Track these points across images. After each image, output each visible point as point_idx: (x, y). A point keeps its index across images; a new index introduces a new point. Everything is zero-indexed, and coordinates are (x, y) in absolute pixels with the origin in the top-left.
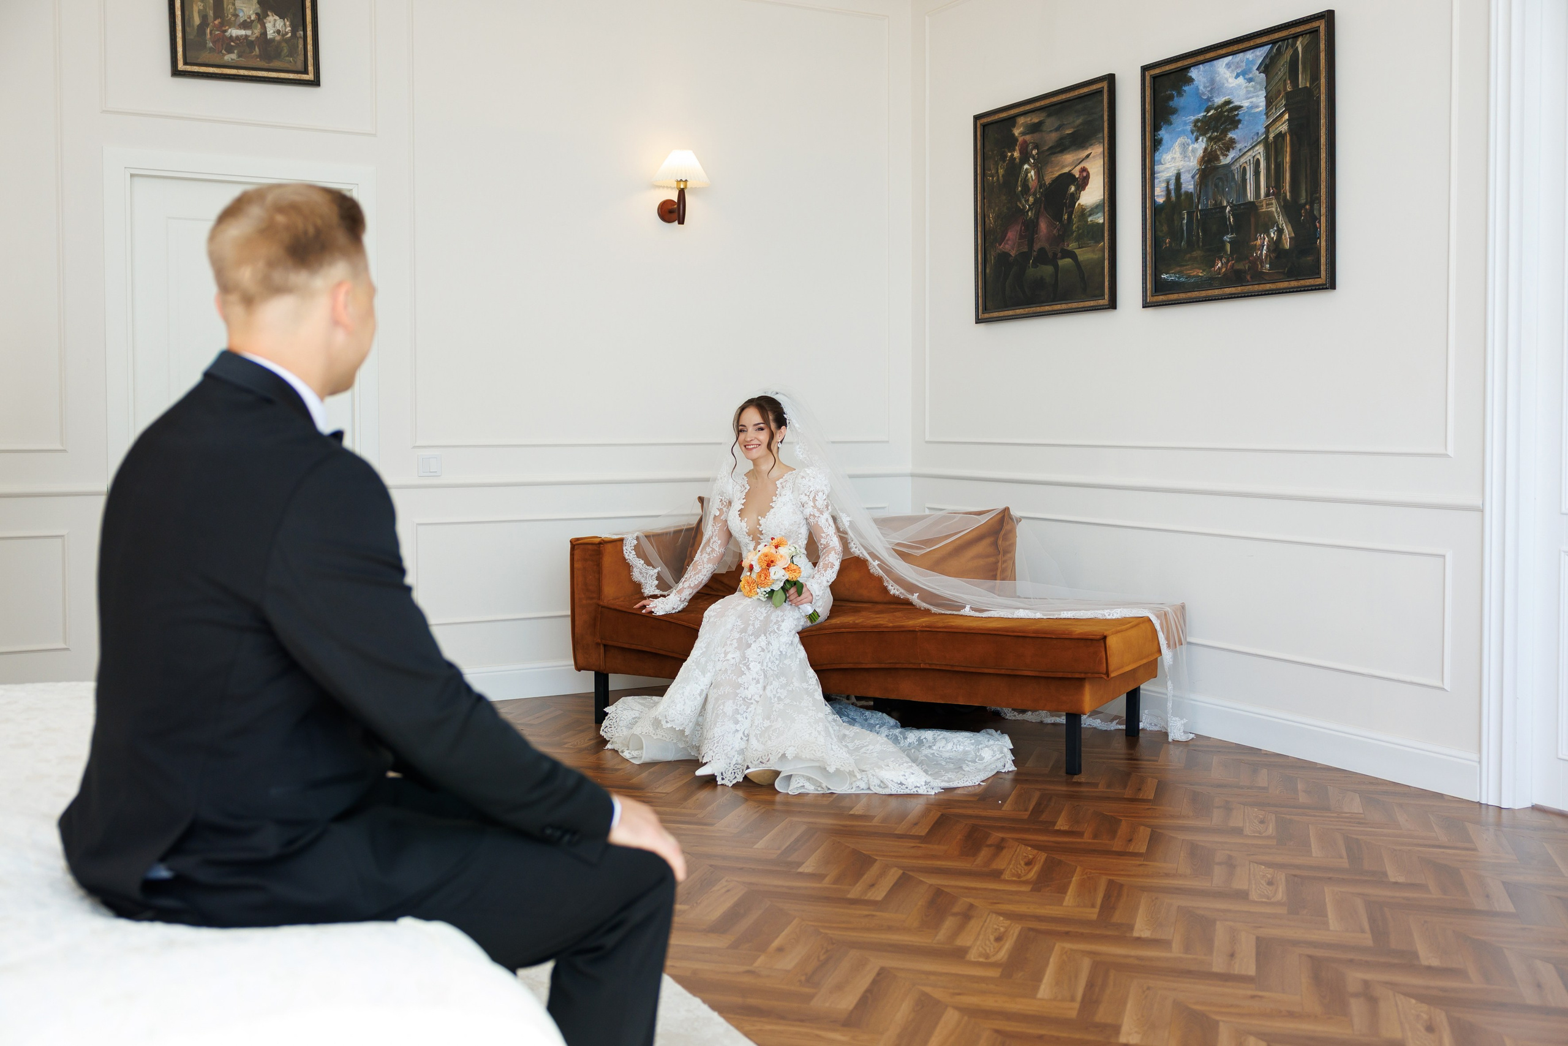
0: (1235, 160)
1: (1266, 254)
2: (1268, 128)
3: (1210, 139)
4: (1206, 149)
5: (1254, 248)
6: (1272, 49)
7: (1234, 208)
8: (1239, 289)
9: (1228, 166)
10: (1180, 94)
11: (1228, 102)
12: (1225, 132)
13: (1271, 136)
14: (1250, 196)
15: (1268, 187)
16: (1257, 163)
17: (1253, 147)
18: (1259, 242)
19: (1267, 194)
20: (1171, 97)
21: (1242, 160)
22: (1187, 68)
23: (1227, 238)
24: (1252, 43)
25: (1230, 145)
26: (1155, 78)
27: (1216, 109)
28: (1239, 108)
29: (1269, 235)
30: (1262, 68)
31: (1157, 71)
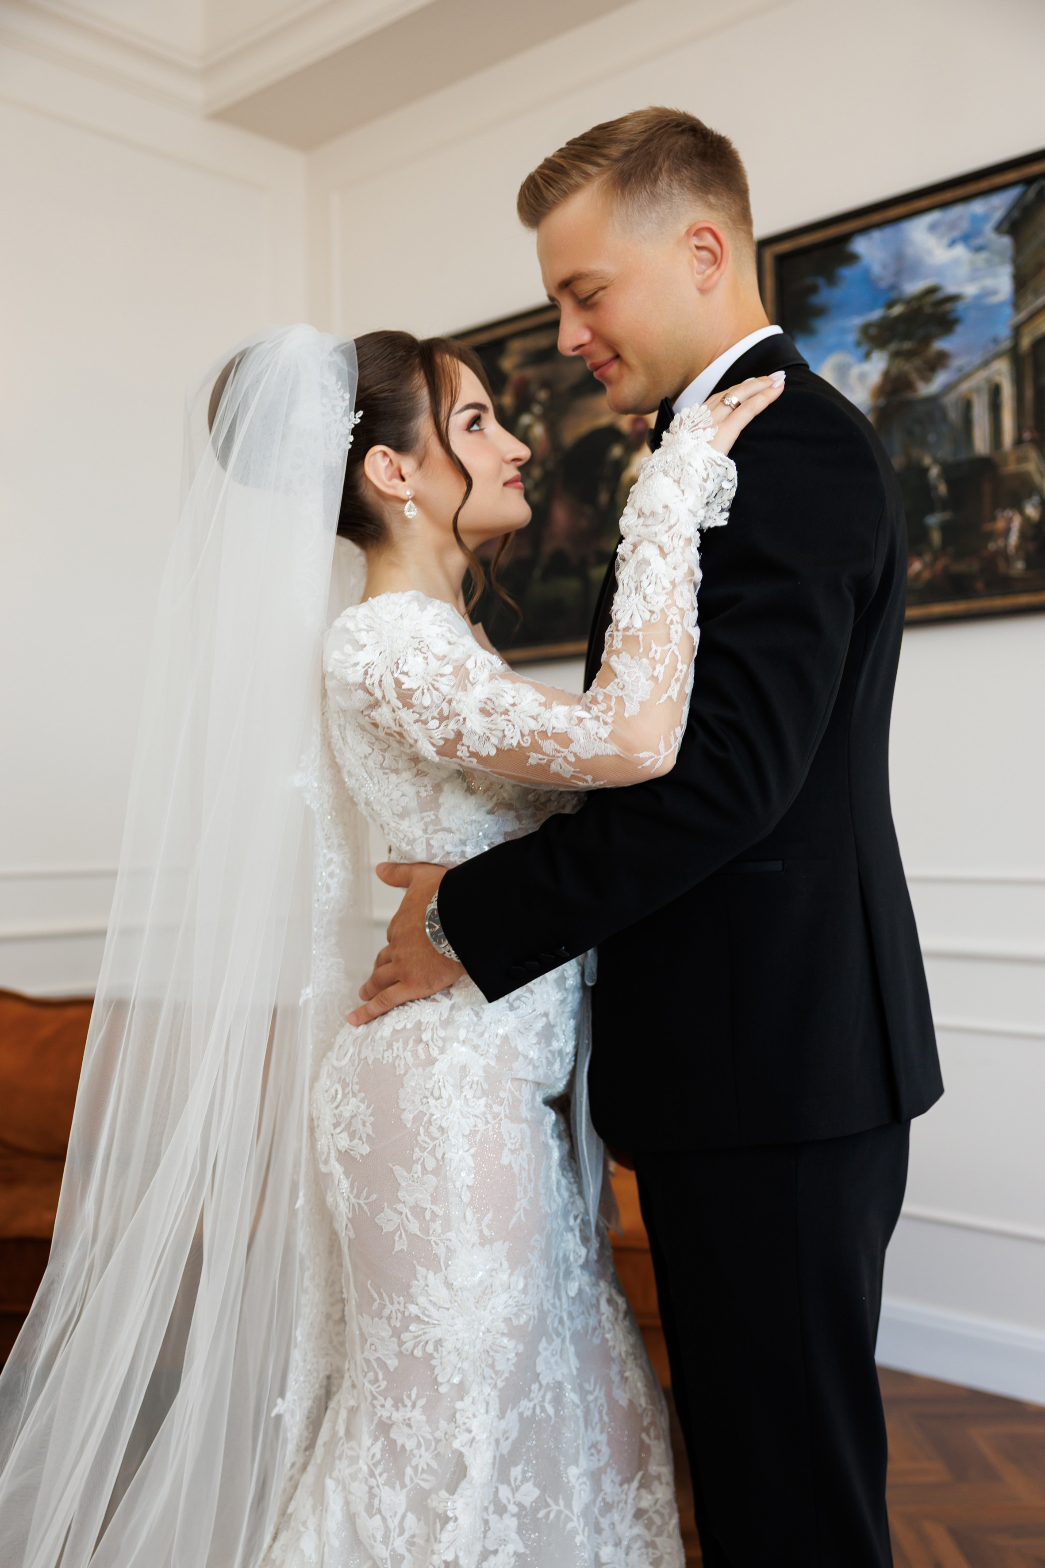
0: (949, 388)
1: (1019, 547)
2: (1017, 330)
3: (896, 355)
4: (886, 375)
5: (991, 536)
6: (1023, 195)
7: (948, 471)
8: (960, 606)
9: (933, 400)
10: (832, 280)
11: (932, 291)
12: (926, 340)
13: (1026, 342)
14: (981, 443)
15: (1019, 427)
16: (995, 392)
17: (986, 364)
18: (1000, 524)
19: (1019, 441)
20: (814, 289)
21: (965, 387)
22: (847, 238)
23: (934, 520)
24: (984, 185)
25: (940, 361)
26: (781, 260)
27: (909, 302)
28: (954, 298)
29: (1021, 512)
30: (1006, 226)
31: (786, 247)
